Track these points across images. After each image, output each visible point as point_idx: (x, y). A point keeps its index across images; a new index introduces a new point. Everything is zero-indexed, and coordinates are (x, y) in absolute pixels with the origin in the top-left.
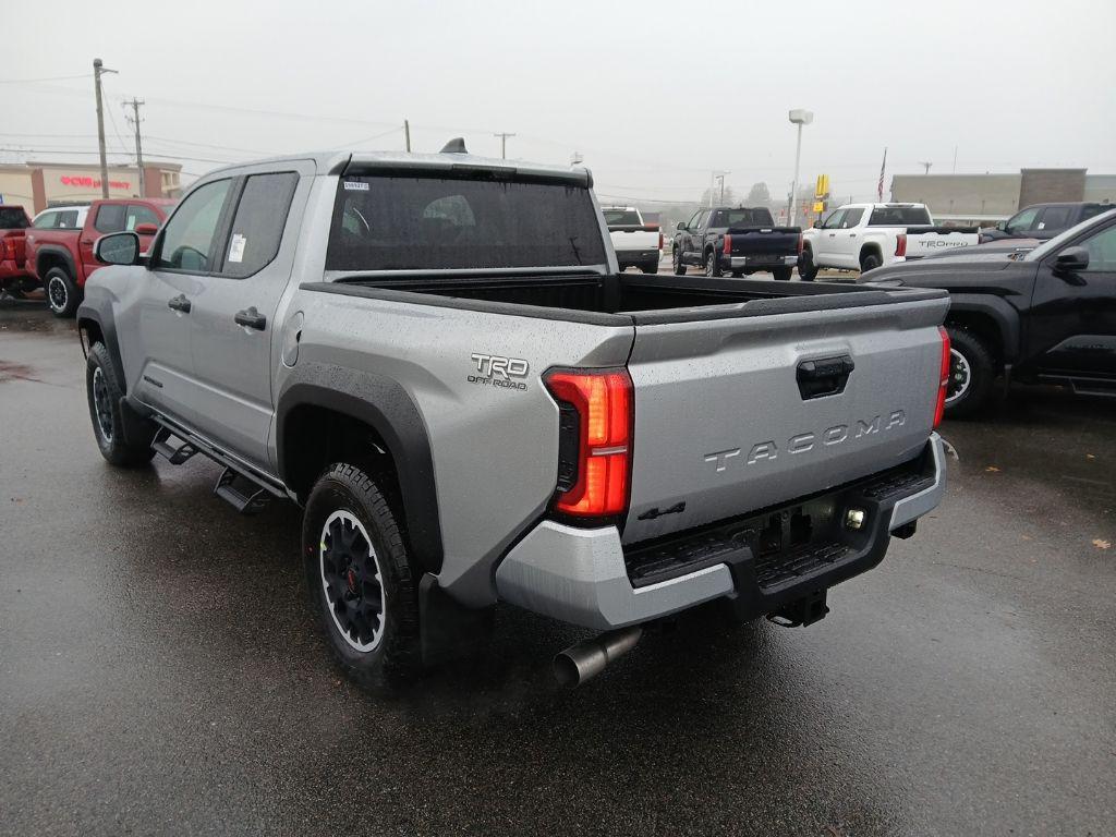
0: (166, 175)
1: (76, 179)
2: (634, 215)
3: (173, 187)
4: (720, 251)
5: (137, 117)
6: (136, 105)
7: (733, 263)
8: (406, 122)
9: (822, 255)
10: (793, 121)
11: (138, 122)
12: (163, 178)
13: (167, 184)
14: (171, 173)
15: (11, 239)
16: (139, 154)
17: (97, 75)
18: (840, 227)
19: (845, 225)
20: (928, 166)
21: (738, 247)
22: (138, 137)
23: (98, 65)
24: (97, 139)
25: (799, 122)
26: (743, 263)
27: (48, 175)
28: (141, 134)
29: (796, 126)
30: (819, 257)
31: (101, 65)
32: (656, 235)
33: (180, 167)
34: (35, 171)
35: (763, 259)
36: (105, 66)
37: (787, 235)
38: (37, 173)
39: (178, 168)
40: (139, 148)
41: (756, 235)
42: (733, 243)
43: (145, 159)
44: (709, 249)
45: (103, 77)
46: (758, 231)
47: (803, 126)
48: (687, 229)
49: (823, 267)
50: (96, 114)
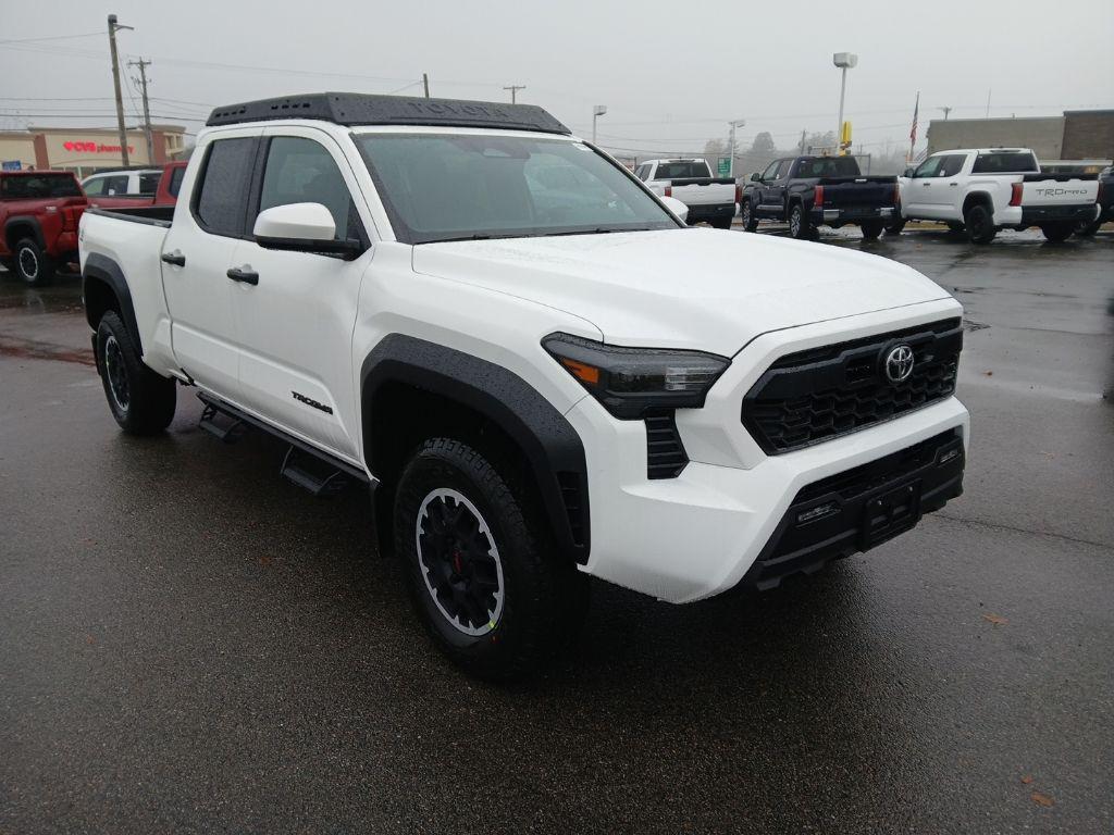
0: (170, 138)
1: (79, 144)
2: (703, 166)
3: (177, 150)
4: (809, 203)
5: (144, 77)
6: (142, 65)
7: (825, 216)
8: (425, 76)
9: (911, 206)
10: (838, 65)
11: (144, 83)
12: (167, 142)
13: (171, 147)
14: (174, 135)
15: (70, 208)
16: (147, 117)
17: (112, 33)
18: (935, 175)
19: (942, 173)
20: (947, 111)
21: (830, 199)
22: (145, 99)
23: (112, 21)
24: (115, 101)
25: (843, 65)
26: (836, 216)
27: (50, 140)
28: (149, 96)
29: (840, 70)
30: (908, 207)
31: (115, 21)
32: (732, 188)
33: (184, 129)
34: (38, 137)
35: (857, 212)
36: (119, 23)
37: (883, 185)
38: (39, 139)
39: (181, 130)
40: (147, 110)
41: (849, 186)
42: (826, 194)
43: (153, 122)
44: (795, 200)
45: (117, 34)
46: (853, 181)
47: (848, 70)
48: (762, 180)
49: (910, 218)
50: (112, 74)
